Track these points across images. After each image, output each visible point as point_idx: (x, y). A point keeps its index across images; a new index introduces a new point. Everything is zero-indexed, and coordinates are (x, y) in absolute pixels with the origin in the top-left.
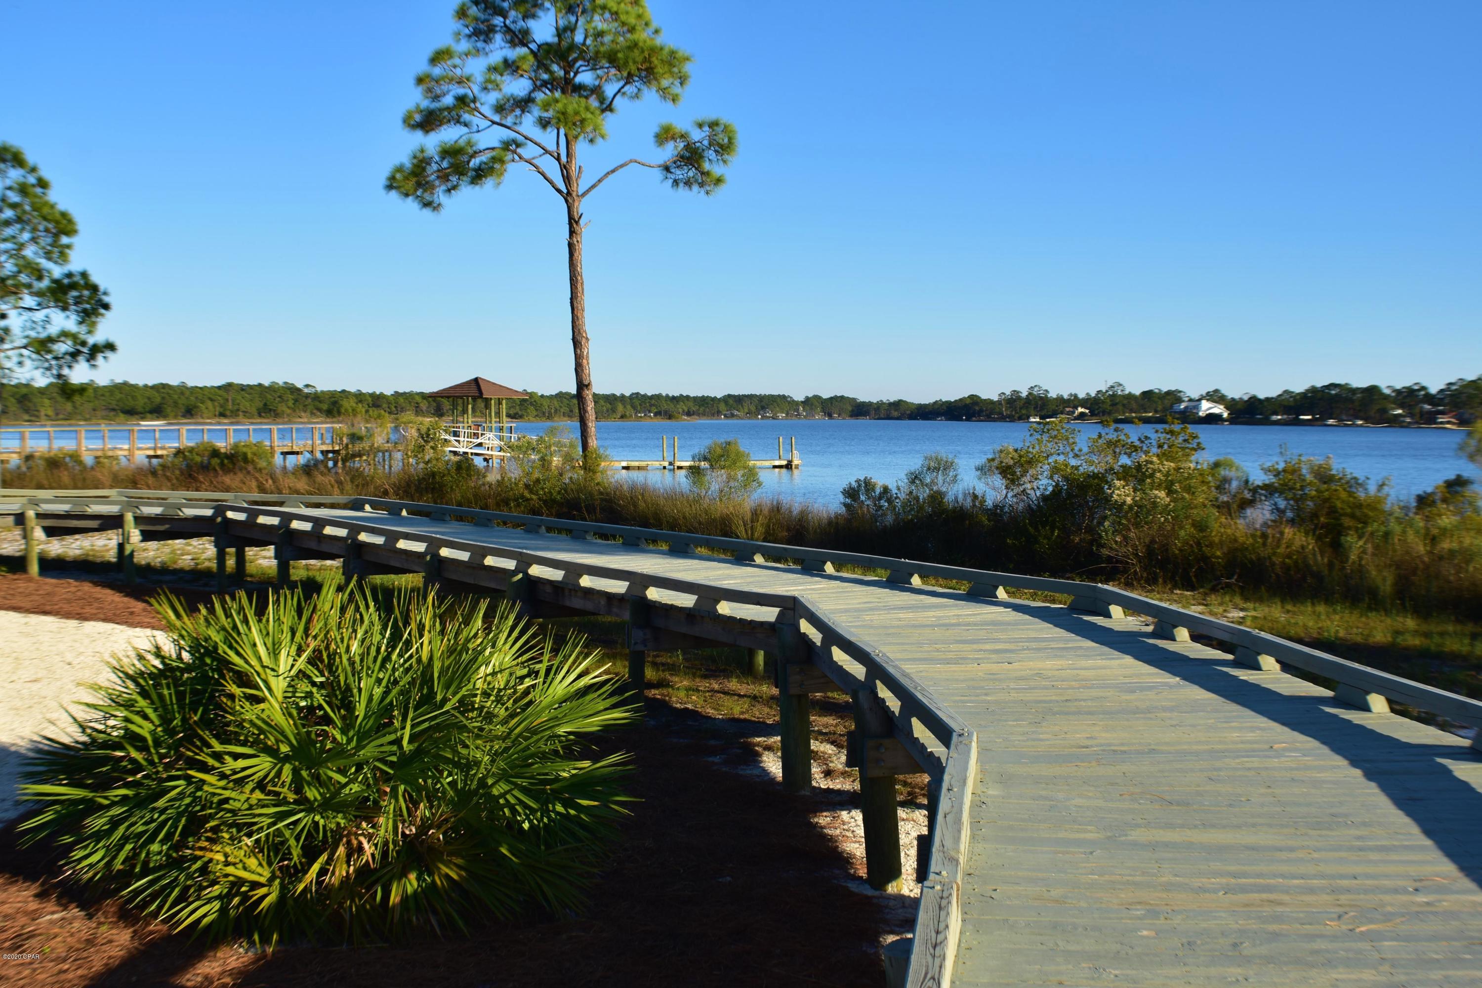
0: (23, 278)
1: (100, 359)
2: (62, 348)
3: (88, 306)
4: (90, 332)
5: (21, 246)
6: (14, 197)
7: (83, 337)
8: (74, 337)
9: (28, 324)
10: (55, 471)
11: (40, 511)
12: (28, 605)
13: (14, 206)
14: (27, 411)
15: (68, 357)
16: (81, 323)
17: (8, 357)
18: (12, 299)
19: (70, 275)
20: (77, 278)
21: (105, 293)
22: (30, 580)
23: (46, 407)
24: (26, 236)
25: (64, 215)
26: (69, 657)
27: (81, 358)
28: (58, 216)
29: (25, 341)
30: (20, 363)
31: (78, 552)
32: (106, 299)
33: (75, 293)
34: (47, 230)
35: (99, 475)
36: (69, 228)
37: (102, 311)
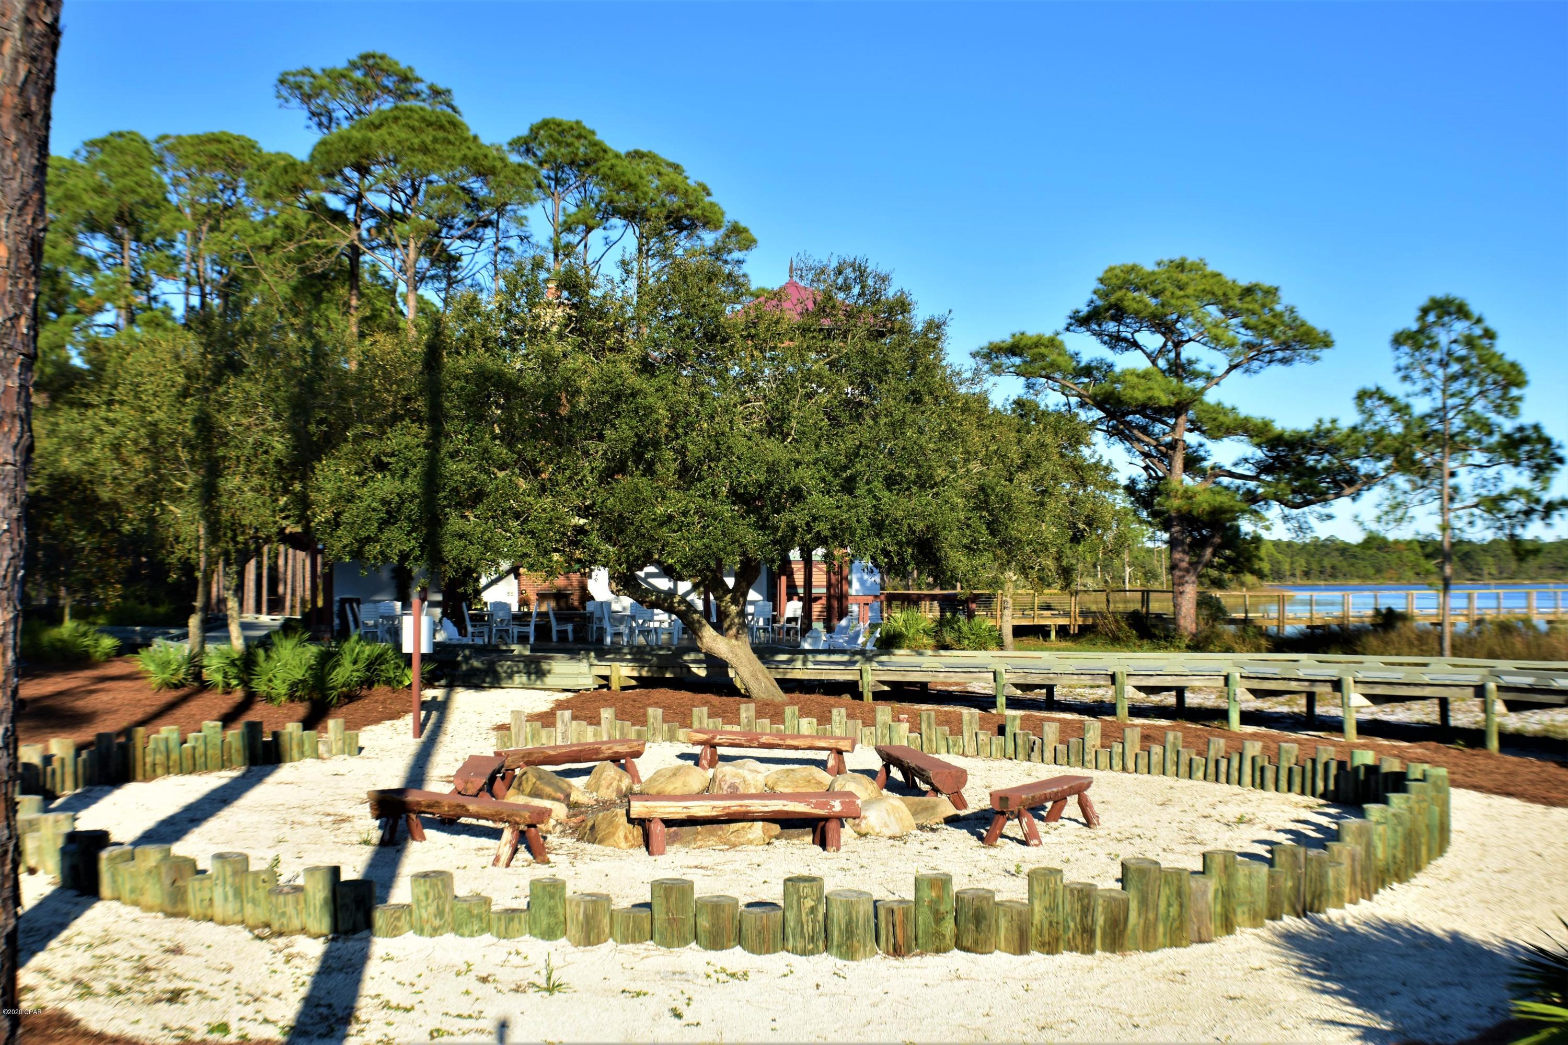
0: (1472, 434)
1: (1555, 517)
2: (1515, 506)
3: (1541, 461)
4: (1544, 489)
5: (1470, 401)
6: (1461, 351)
7: (1537, 494)
8: (1528, 494)
9: (1479, 482)
10: (1508, 638)
11: (1502, 683)
12: (1489, 784)
13: (1461, 360)
14: (1469, 569)
15: (1521, 516)
16: (1535, 479)
17: (1459, 517)
18: (1460, 455)
19: (1521, 429)
20: (1529, 432)
21: (1559, 447)
22: (1490, 756)
23: (1489, 565)
24: (1474, 390)
25: (1513, 365)
26: (1539, 847)
27: (1535, 517)
28: (1507, 368)
29: (1476, 500)
30: (1471, 523)
31: (1538, 727)
32: (1561, 453)
33: (1527, 448)
34: (1495, 383)
35: (1555, 642)
36: (1520, 379)
37: (1557, 466)
